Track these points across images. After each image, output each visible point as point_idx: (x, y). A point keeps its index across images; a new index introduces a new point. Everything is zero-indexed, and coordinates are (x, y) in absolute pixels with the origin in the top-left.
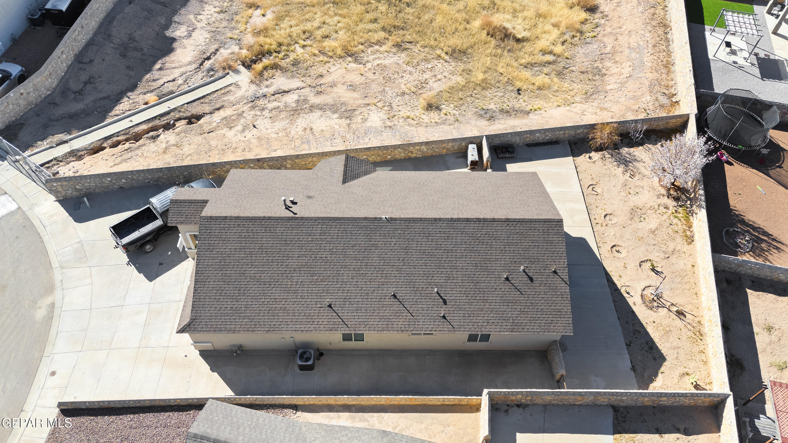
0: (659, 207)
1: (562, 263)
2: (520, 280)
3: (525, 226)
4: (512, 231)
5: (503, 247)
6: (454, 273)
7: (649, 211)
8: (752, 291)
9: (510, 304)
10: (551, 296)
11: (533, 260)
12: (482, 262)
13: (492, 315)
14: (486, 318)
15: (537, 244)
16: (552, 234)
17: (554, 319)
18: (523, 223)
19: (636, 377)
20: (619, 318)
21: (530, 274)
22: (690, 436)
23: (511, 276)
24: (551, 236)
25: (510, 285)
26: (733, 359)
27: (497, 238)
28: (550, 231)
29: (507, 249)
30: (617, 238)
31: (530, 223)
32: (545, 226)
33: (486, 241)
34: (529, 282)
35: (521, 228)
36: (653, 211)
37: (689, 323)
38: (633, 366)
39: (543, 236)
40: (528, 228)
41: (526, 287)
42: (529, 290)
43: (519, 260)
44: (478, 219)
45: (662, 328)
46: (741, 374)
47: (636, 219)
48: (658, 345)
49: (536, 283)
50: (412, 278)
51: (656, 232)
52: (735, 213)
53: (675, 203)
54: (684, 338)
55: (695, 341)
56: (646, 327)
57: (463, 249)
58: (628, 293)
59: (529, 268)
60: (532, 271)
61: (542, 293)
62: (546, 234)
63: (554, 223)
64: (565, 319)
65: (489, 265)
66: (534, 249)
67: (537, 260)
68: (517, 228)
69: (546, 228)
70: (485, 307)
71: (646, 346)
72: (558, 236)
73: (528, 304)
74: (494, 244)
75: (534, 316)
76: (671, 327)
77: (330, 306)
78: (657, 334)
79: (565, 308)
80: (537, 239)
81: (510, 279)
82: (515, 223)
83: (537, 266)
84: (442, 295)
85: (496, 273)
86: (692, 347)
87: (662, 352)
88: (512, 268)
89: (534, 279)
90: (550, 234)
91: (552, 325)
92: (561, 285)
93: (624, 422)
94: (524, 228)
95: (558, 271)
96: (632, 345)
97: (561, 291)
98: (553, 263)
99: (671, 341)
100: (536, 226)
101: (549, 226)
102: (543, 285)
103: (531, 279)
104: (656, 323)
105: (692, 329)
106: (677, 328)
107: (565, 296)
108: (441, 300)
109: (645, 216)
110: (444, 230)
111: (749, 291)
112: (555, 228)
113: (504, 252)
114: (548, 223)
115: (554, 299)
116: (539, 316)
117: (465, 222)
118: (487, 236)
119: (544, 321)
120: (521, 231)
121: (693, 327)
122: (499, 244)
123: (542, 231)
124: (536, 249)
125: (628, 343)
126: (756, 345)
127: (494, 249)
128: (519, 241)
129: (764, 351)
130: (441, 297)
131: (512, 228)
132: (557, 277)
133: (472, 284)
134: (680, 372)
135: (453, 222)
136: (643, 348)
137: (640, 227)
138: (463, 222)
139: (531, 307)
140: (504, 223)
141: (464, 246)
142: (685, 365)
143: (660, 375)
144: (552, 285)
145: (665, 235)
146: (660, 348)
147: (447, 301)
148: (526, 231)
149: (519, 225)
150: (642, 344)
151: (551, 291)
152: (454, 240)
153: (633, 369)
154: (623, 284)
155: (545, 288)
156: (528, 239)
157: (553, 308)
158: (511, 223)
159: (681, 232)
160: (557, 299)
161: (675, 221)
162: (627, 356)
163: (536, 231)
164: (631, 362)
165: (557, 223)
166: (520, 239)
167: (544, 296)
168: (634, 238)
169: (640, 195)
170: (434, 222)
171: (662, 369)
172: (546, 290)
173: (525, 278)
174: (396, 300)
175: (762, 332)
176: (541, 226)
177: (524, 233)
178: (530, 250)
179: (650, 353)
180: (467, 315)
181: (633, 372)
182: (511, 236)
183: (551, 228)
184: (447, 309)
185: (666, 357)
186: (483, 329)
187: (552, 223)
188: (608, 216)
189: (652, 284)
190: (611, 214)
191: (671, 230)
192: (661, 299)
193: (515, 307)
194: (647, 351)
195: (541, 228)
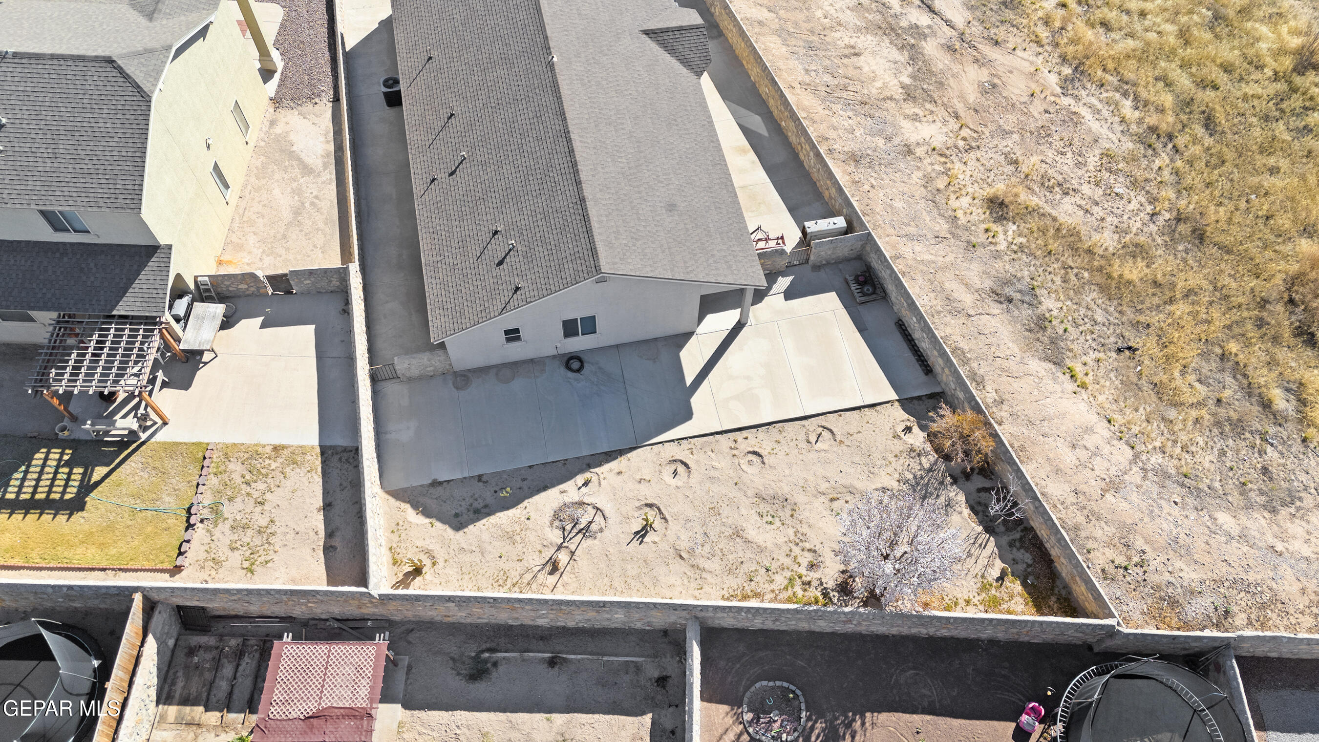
0: (810, 550)
1: (532, 294)
2: (498, 248)
3: (579, 225)
4: (568, 213)
5: (541, 210)
6: (492, 167)
7: (791, 532)
8: (649, 725)
9: (461, 250)
10: (481, 296)
11: (529, 255)
12: (513, 194)
13: (443, 233)
14: (439, 228)
15: (554, 252)
16: (575, 266)
17: (450, 310)
18: (583, 222)
19: (421, 486)
20: (530, 467)
21: (508, 259)
22: (324, 554)
23: (500, 236)
24: (571, 265)
25: (488, 240)
26: (489, 665)
27: (552, 199)
28: (579, 262)
29: (539, 216)
30: (706, 472)
31: (585, 230)
32: (585, 252)
33: (545, 187)
34: (496, 262)
35: (574, 222)
36: (792, 537)
37: (535, 576)
38: (441, 483)
39: (568, 255)
40: (576, 232)
41: (488, 261)
42: (485, 266)
43: (526, 237)
44: (576, 163)
45: (519, 530)
46: (459, 674)
47: (763, 507)
48: (484, 521)
49: (497, 271)
50: (477, 124)
51: (738, 540)
52: (854, 720)
53: (830, 584)
54: (502, 564)
55: (501, 582)
56: (519, 506)
57: (528, 164)
58: (586, 484)
59: (516, 254)
60: (513, 260)
61: (483, 284)
62: (573, 257)
63: (592, 262)
64: (452, 325)
65: (511, 204)
66: (545, 250)
67: (530, 260)
68: (573, 217)
69: (581, 255)
70: (453, 221)
71: (482, 505)
72: (573, 275)
73: (465, 271)
74: (543, 198)
75: (450, 284)
76: (523, 545)
77: (430, 58)
78: (504, 521)
79: (467, 319)
80: (562, 248)
81: (496, 237)
82: (581, 211)
83: (522, 263)
84: (461, 167)
85: (501, 217)
86: (487, 575)
87: (471, 527)
88: (512, 233)
89: (501, 267)
90: (574, 262)
91: (441, 311)
92: (499, 304)
93: (340, 459)
94: (575, 226)
95: (518, 293)
96: (481, 484)
97: (491, 306)
98: (530, 281)
99: (495, 543)
100: (582, 240)
101: (586, 257)
102: (495, 280)
103: (500, 263)
104: (527, 522)
105: (526, 581)
106: (521, 553)
107: (484, 314)
108: (454, 168)
109: (778, 523)
110: (550, 131)
111: (648, 719)
112: (584, 267)
113: (534, 214)
114: (590, 254)
115: (478, 302)
116: (451, 290)
117: (567, 150)
118: (553, 184)
119: (444, 300)
120: (570, 224)
121: (528, 584)
122: (545, 203)
123: (576, 250)
124: (546, 253)
125: (484, 479)
126: (523, 712)
127: (535, 201)
128: (553, 227)
129: (513, 726)
130: (458, 167)
131: (572, 211)
132: (511, 294)
133: (481, 195)
134: (435, 552)
135: (564, 135)
136: (476, 500)
137: (743, 511)
138: (566, 148)
139: (461, 276)
140: (577, 197)
141: (532, 163)
142: (451, 561)
143: (428, 521)
144: (497, 292)
145: (735, 555)
146: (477, 524)
147: (454, 176)
148: (571, 230)
149: (578, 218)
150: (485, 499)
151: (489, 294)
152: (537, 148)
153: (435, 484)
154: (602, 476)
155: (492, 285)
156: (560, 236)
157: (465, 304)
158: (579, 207)
159: (753, 588)
160: (478, 305)
161: (780, 580)
162: (457, 476)
163: (575, 243)
164: (448, 481)
165: (593, 266)
166: (558, 226)
167: (479, 287)
168: (715, 500)
169: (832, 519)
170: (559, 113)
171: (438, 524)
172: (488, 287)
173: (501, 255)
174: (446, 120)
175: (555, 729)
176: (584, 246)
177: (567, 229)
178: (544, 245)
179: (469, 510)
180: (439, 205)
181: (430, 481)
182: (560, 215)
183: (583, 261)
184: (443, 180)
185: (461, 532)
186: (424, 231)
187: (591, 259)
188: (759, 460)
189: (610, 521)
190: (763, 463)
191: (753, 569)
192: (580, 536)
193: (459, 257)
194: (471, 505)
195: (580, 249)
